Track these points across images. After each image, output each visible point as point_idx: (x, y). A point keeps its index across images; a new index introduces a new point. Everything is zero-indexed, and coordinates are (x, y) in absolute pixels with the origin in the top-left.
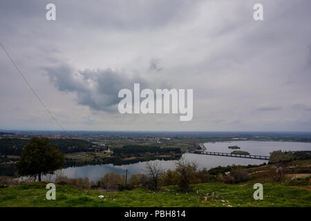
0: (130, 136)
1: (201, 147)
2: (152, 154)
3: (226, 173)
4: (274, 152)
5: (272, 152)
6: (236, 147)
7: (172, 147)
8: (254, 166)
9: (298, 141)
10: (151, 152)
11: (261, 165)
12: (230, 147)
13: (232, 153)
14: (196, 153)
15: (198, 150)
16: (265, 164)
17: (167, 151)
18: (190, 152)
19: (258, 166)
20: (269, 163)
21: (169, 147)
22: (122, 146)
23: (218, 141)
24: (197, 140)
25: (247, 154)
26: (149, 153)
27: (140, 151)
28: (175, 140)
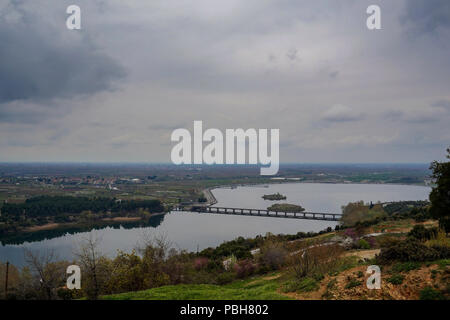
0: (45, 173)
1: (207, 196)
2: (97, 215)
3: (253, 252)
4: (350, 205)
5: (346, 205)
6: (279, 197)
7: (142, 198)
8: (309, 235)
9: (395, 182)
10: (96, 211)
11: (321, 233)
12: (265, 197)
13: (269, 209)
14: (194, 209)
15: (199, 205)
16: (329, 230)
17: (131, 207)
18: (182, 208)
19: (316, 235)
20: (337, 228)
21: (134, 198)
22: (23, 198)
23: (243, 184)
24: (198, 183)
25: (300, 209)
26: (90, 214)
27: (67, 209)
28: (149, 184)
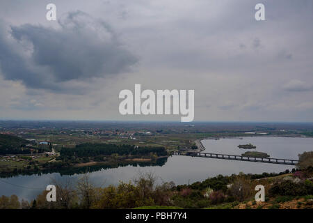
0: (88, 128)
1: (198, 145)
2: (122, 157)
3: (229, 186)
4: (305, 153)
5: (302, 153)
6: (250, 147)
7: (153, 145)
8: (272, 175)
10: (122, 154)
11: (281, 174)
12: (240, 147)
13: (243, 155)
14: (189, 154)
15: (192, 151)
16: (287, 172)
17: (144, 152)
18: (180, 153)
19: (277, 175)
20: (293, 170)
21: (147, 145)
22: (74, 144)
23: (224, 136)
24: (192, 135)
25: (266, 156)
26: (117, 156)
27: (102, 152)
28: (158, 136)
